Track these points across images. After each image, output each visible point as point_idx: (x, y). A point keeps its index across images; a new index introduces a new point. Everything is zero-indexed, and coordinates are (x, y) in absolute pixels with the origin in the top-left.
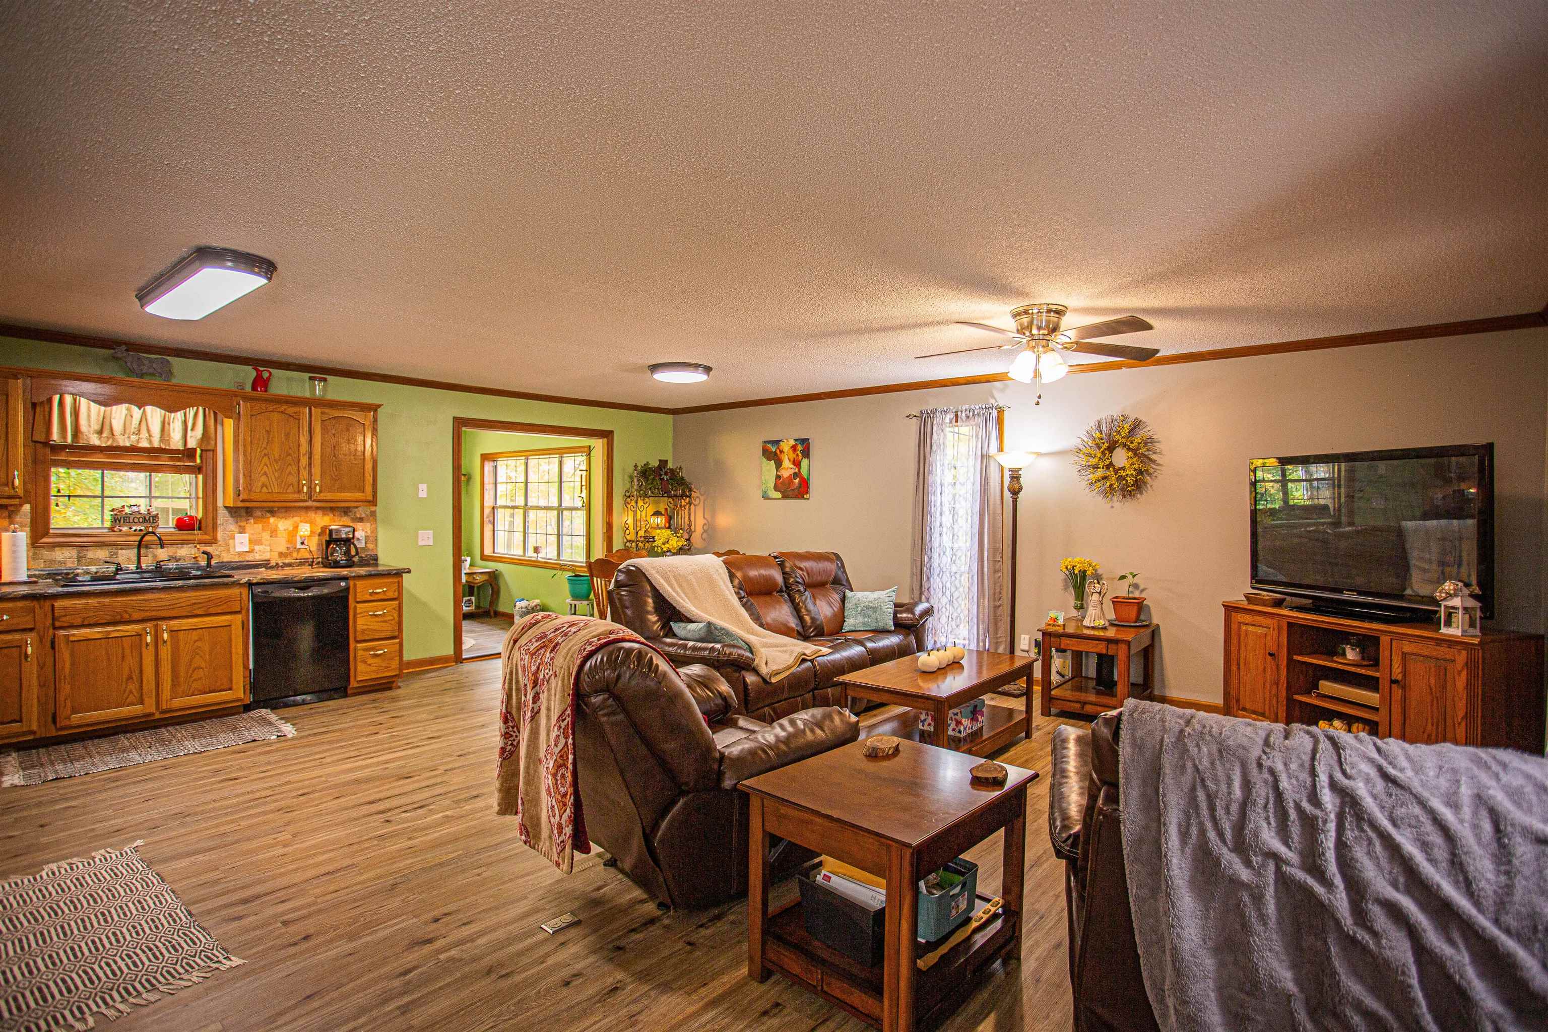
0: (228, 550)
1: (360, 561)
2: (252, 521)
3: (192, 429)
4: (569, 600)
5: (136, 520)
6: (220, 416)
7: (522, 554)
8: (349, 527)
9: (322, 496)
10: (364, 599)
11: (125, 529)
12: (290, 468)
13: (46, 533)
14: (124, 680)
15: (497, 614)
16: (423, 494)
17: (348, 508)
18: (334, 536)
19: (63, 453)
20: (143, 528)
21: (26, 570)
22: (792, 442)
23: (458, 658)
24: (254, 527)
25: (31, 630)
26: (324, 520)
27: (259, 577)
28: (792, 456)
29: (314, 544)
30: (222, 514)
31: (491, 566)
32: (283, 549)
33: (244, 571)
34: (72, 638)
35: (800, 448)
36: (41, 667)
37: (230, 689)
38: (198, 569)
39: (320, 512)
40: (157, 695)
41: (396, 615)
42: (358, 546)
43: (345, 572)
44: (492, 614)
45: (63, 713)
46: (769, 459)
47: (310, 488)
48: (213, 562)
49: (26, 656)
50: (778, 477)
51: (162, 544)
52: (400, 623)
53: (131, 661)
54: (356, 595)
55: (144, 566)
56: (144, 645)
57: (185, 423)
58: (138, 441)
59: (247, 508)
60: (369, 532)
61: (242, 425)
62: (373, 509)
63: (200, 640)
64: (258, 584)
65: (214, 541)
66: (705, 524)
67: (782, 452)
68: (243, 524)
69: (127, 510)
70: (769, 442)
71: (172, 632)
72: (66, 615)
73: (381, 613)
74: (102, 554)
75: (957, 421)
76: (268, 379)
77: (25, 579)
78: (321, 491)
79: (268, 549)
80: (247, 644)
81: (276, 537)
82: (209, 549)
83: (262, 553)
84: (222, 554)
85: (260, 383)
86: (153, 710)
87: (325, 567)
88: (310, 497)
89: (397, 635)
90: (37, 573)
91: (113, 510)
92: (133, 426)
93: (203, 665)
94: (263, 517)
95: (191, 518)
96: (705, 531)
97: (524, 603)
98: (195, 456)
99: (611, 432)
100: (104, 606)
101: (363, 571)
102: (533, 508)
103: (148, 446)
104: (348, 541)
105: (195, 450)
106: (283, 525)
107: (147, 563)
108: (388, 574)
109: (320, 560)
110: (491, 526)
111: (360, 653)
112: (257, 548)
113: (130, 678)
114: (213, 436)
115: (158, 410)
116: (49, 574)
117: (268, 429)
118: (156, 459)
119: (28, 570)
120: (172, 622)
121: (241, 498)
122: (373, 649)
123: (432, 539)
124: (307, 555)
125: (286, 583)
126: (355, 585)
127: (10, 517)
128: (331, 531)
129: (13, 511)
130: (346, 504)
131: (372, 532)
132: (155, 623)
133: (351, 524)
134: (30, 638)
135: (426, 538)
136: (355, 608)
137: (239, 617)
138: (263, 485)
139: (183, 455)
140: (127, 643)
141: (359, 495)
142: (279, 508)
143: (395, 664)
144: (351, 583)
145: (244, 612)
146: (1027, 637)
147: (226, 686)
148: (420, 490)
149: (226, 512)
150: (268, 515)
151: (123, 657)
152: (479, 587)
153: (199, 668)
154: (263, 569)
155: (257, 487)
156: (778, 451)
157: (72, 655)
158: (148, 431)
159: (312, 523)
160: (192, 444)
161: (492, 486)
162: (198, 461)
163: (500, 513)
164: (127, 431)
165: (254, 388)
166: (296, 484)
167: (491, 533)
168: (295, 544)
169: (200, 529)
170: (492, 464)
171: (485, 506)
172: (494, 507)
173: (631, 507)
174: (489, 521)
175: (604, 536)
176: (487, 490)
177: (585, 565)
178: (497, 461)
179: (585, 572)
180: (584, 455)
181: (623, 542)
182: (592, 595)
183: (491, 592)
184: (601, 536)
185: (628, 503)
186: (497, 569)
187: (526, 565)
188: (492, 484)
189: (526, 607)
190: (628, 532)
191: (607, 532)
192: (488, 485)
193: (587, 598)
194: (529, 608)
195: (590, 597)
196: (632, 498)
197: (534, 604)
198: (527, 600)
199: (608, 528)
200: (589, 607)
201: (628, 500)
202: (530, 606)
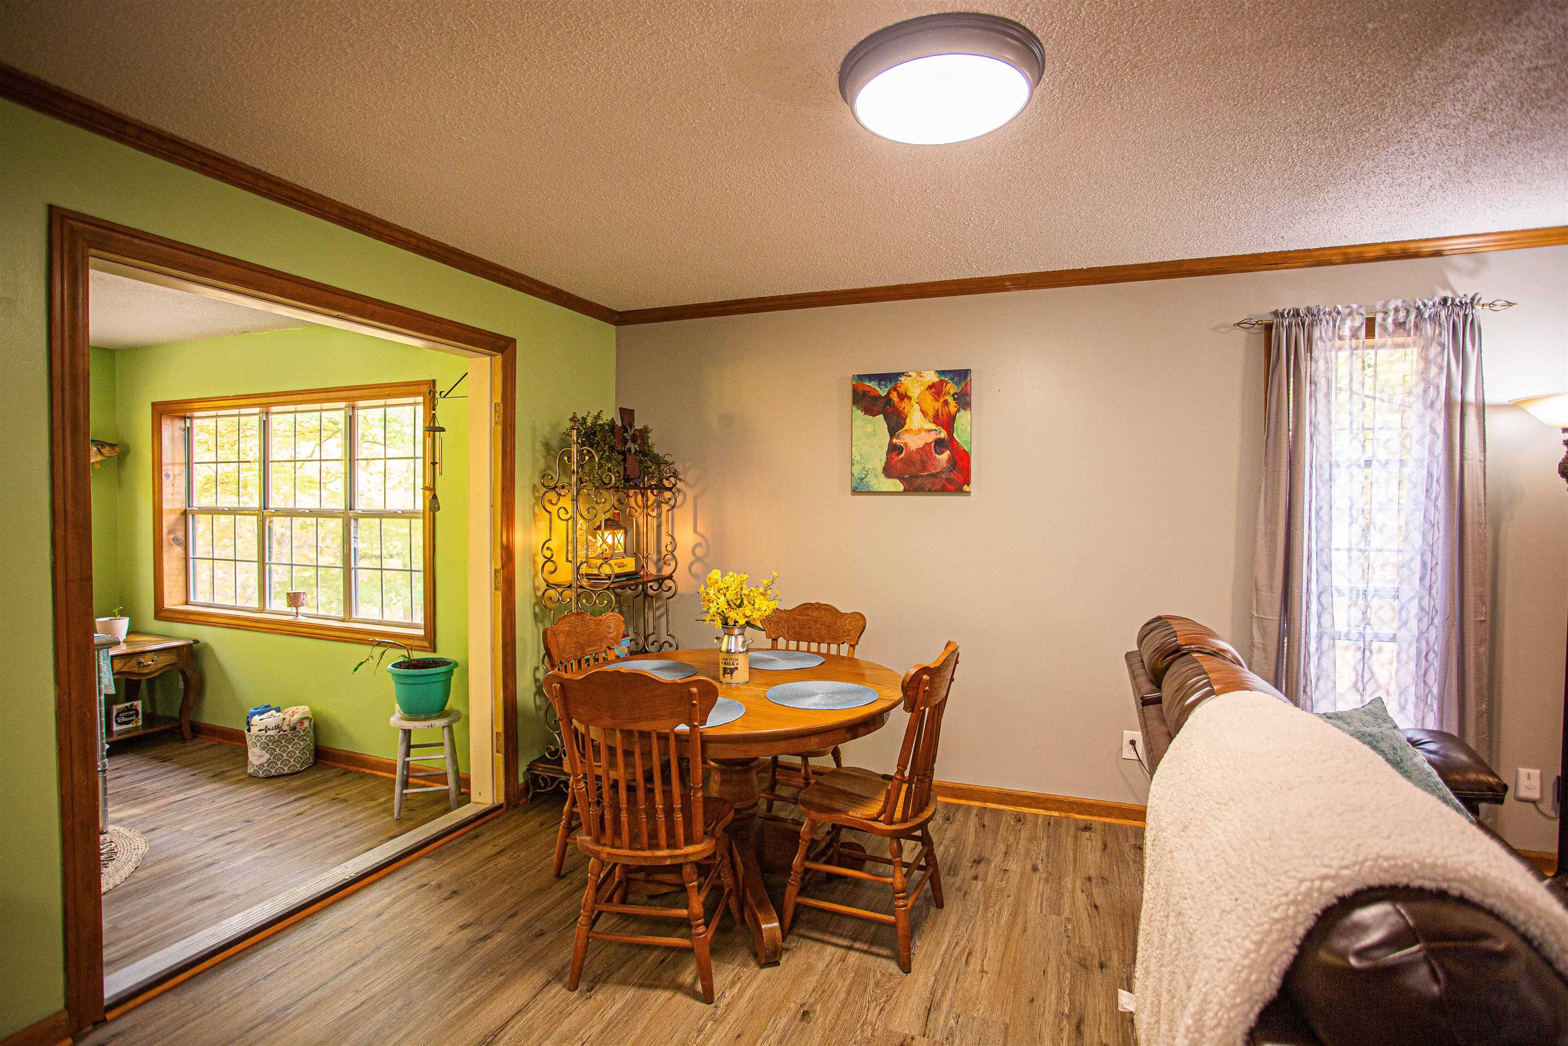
4: (397, 719)
7: (255, 604)
15: (198, 730)
22: (932, 378)
28: (932, 405)
31: (184, 633)
35: (952, 388)
44: (187, 730)
46: (870, 411)
50: (894, 449)
66: (698, 545)
67: (903, 397)
70: (870, 377)
75: (1370, 333)
96: (698, 559)
97: (271, 719)
99: (512, 342)
102: (280, 513)
110: (179, 550)
146: (1536, 773)
152: (151, 682)
156: (894, 396)
161: (180, 469)
163: (202, 524)
167: (180, 564)
170: (179, 424)
171: (165, 506)
172: (186, 510)
173: (562, 511)
174: (175, 540)
175: (496, 577)
176: (168, 476)
177: (421, 632)
178: (191, 418)
179: (422, 649)
180: (415, 404)
181: (536, 589)
182: (452, 703)
183: (181, 685)
184: (488, 574)
185: (550, 502)
186: (196, 642)
187: (273, 631)
188: (181, 464)
189: (277, 727)
190: (550, 566)
191: (503, 567)
192: (170, 467)
193: (442, 712)
194: (285, 728)
195: (447, 707)
196: (563, 492)
197: (297, 717)
198: (278, 710)
199: (505, 558)
200: (446, 730)
201: (552, 496)
202: (287, 722)
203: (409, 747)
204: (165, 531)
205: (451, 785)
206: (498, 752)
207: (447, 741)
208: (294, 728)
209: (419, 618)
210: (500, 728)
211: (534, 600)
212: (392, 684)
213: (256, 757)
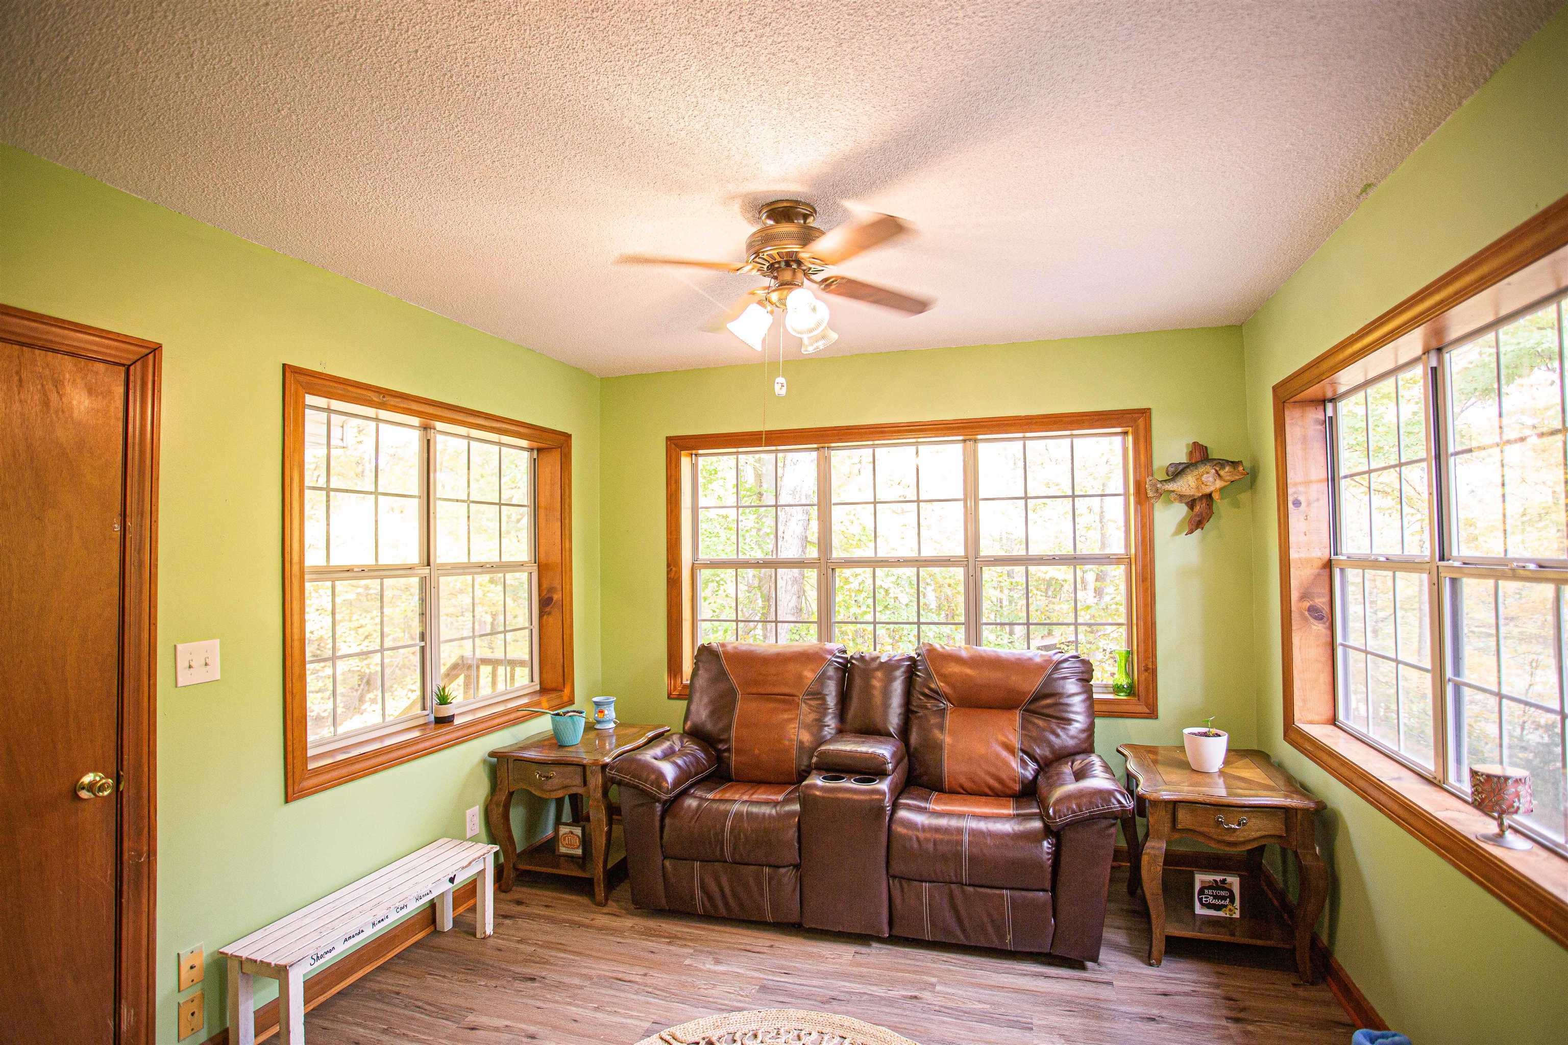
102: (1468, 567)
110: (1319, 630)
161: (1319, 490)
163: (1357, 585)
167: (1323, 654)
170: (1315, 415)
172: (1330, 561)
174: (1313, 611)
176: (1297, 503)
178: (1333, 398)
188: (1320, 481)
192: (1301, 489)
204: (1297, 594)
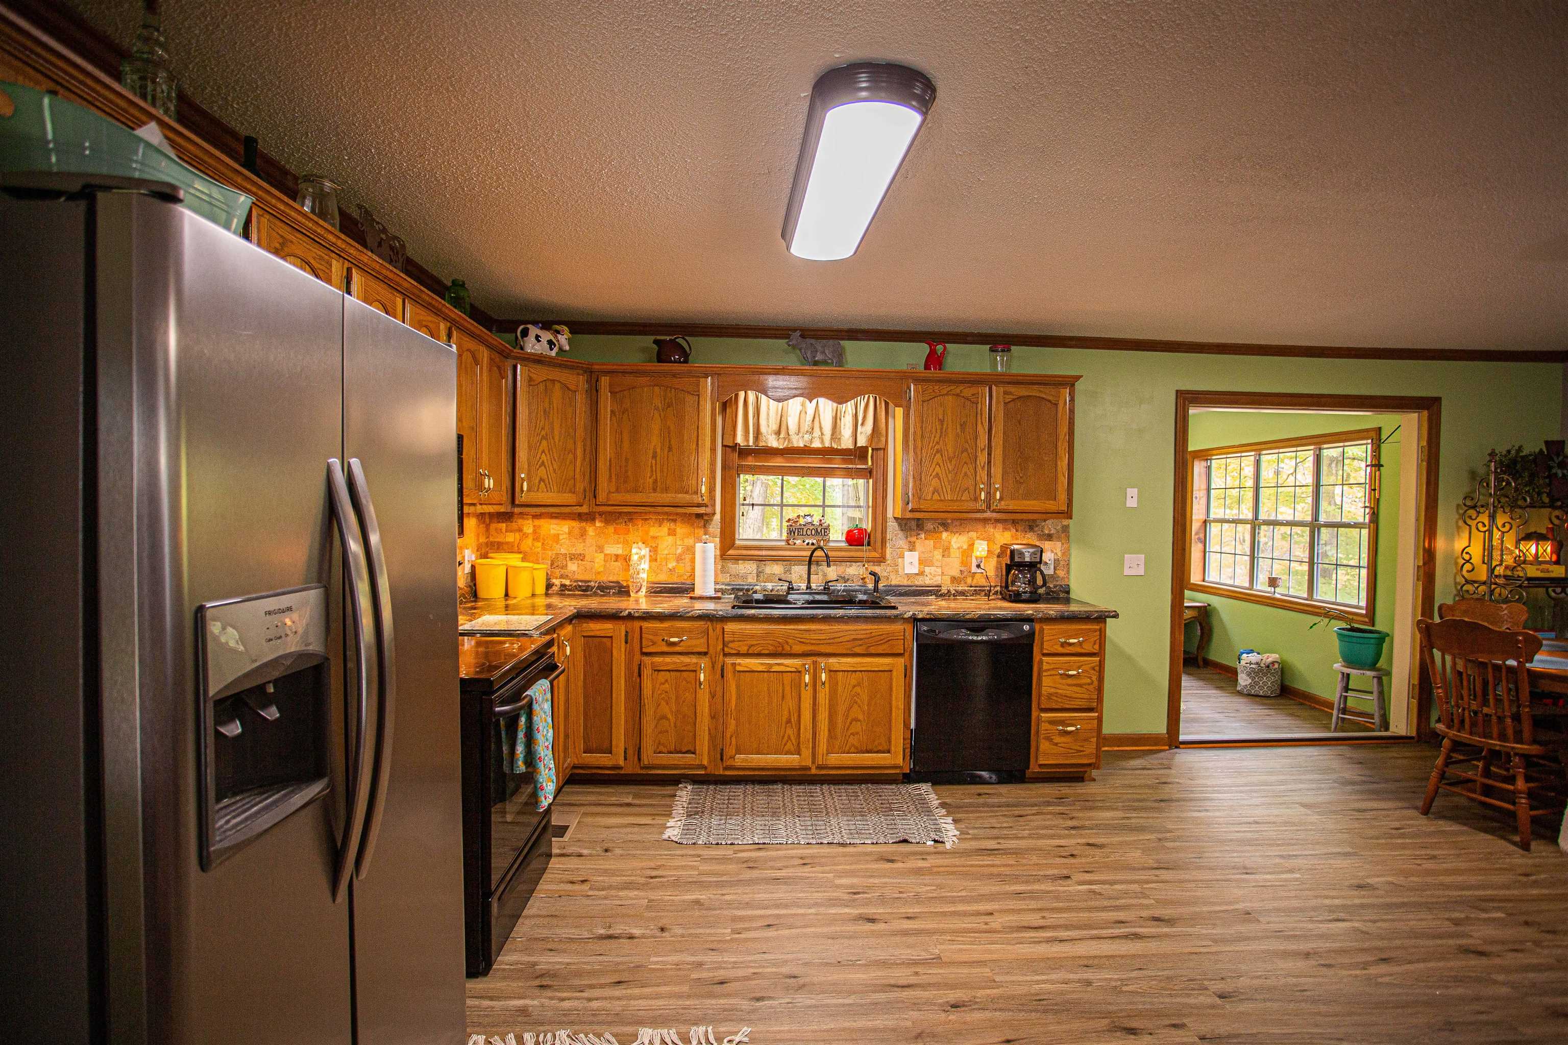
0: (897, 571)
1: (1048, 594)
2: (923, 536)
3: (862, 424)
4: (1339, 666)
5: (809, 533)
6: (891, 405)
7: (1247, 585)
8: (1036, 546)
9: (1003, 505)
10: (1053, 650)
11: (798, 542)
12: (965, 469)
13: (732, 545)
14: (784, 724)
15: (1207, 663)
16: (1132, 503)
17: (1034, 521)
18: (1017, 559)
19: (750, 458)
20: (815, 541)
21: (713, 583)
23: (1172, 740)
24: (924, 543)
25: (705, 654)
26: (1004, 537)
27: (926, 609)
29: (991, 568)
30: (892, 526)
31: (1202, 599)
32: (956, 573)
33: (912, 599)
34: (738, 668)
36: (713, 695)
37: (889, 752)
38: (865, 593)
39: (1000, 526)
40: (814, 747)
41: (1094, 678)
42: (1046, 572)
43: (1028, 609)
44: (1201, 663)
45: (730, 751)
47: (988, 493)
48: (881, 585)
49: (700, 684)
51: (829, 562)
52: (1100, 690)
53: (791, 703)
54: (1042, 644)
55: (813, 586)
56: (803, 685)
57: (856, 416)
58: (811, 441)
59: (918, 519)
60: (1059, 554)
61: (912, 412)
62: (1065, 522)
63: (859, 685)
64: (923, 620)
65: (882, 560)
68: (913, 539)
69: (802, 521)
71: (832, 672)
72: (734, 641)
73: (1074, 673)
74: (776, 569)
76: (943, 353)
77: (711, 593)
78: (1001, 499)
79: (939, 570)
80: (910, 696)
81: (949, 556)
82: (877, 569)
83: (934, 575)
84: (891, 577)
85: (934, 361)
86: (808, 763)
87: (1004, 599)
88: (989, 507)
89: (1094, 706)
90: (724, 587)
91: (789, 520)
92: (807, 423)
93: (861, 717)
94: (935, 531)
95: (861, 531)
97: (1254, 657)
98: (866, 457)
99: (1437, 400)
100: (768, 633)
101: (1052, 609)
102: (1265, 522)
103: (820, 446)
104: (1033, 566)
105: (866, 448)
106: (957, 541)
107: (817, 583)
108: (1086, 618)
109: (998, 588)
111: (1044, 726)
112: (927, 569)
113: (789, 721)
114: (884, 432)
115: (830, 402)
116: (733, 589)
117: (941, 417)
118: (829, 461)
119: (716, 583)
120: (832, 660)
121: (910, 507)
122: (1062, 722)
123: (1142, 566)
124: (983, 582)
125: (956, 622)
126: (1042, 630)
127: (705, 526)
128: (1012, 552)
129: (707, 521)
130: (1030, 516)
131: (1063, 554)
132: (814, 659)
133: (1038, 543)
134: (704, 663)
135: (1134, 565)
136: (1041, 662)
137: (901, 661)
138: (935, 491)
139: (855, 456)
140: (787, 678)
141: (1051, 506)
142: (953, 520)
143: (1090, 748)
144: (1037, 627)
145: (907, 654)
147: (886, 748)
148: (1129, 496)
149: (895, 524)
150: (941, 529)
151: (783, 697)
153: (856, 720)
154: (934, 597)
155: (928, 492)
157: (738, 686)
158: (821, 428)
159: (989, 540)
160: (862, 442)
162: (870, 463)
164: (802, 430)
165: (927, 367)
166: (972, 489)
168: (970, 567)
169: (869, 544)
170: (1204, 464)
171: (1194, 518)
172: (1206, 520)
173: (1480, 525)
174: (1199, 539)
175: (1418, 571)
176: (1196, 498)
177: (1364, 612)
178: (1211, 460)
179: (1364, 623)
180: (1367, 444)
181: (1456, 583)
182: (1381, 663)
183: (1199, 632)
184: (1412, 571)
185: (1470, 517)
186: (1209, 605)
187: (1257, 602)
188: (1204, 489)
189: (1257, 663)
190: (1468, 567)
191: (1424, 564)
192: (1198, 492)
193: (1373, 666)
194: (1262, 665)
195: (1378, 665)
196: (1482, 510)
197: (1270, 660)
198: (1258, 653)
199: (1427, 558)
200: (1375, 680)
201: (1472, 512)
202: (1263, 662)
203: (1346, 689)
204: (1193, 533)
205: (1377, 720)
206: (1413, 698)
207: (1375, 689)
208: (1268, 667)
209: (1363, 603)
210: (1416, 682)
211: (1455, 592)
212: (1336, 642)
213: (1243, 680)
